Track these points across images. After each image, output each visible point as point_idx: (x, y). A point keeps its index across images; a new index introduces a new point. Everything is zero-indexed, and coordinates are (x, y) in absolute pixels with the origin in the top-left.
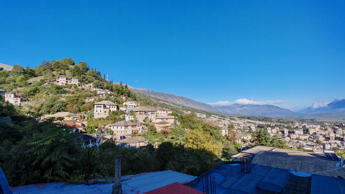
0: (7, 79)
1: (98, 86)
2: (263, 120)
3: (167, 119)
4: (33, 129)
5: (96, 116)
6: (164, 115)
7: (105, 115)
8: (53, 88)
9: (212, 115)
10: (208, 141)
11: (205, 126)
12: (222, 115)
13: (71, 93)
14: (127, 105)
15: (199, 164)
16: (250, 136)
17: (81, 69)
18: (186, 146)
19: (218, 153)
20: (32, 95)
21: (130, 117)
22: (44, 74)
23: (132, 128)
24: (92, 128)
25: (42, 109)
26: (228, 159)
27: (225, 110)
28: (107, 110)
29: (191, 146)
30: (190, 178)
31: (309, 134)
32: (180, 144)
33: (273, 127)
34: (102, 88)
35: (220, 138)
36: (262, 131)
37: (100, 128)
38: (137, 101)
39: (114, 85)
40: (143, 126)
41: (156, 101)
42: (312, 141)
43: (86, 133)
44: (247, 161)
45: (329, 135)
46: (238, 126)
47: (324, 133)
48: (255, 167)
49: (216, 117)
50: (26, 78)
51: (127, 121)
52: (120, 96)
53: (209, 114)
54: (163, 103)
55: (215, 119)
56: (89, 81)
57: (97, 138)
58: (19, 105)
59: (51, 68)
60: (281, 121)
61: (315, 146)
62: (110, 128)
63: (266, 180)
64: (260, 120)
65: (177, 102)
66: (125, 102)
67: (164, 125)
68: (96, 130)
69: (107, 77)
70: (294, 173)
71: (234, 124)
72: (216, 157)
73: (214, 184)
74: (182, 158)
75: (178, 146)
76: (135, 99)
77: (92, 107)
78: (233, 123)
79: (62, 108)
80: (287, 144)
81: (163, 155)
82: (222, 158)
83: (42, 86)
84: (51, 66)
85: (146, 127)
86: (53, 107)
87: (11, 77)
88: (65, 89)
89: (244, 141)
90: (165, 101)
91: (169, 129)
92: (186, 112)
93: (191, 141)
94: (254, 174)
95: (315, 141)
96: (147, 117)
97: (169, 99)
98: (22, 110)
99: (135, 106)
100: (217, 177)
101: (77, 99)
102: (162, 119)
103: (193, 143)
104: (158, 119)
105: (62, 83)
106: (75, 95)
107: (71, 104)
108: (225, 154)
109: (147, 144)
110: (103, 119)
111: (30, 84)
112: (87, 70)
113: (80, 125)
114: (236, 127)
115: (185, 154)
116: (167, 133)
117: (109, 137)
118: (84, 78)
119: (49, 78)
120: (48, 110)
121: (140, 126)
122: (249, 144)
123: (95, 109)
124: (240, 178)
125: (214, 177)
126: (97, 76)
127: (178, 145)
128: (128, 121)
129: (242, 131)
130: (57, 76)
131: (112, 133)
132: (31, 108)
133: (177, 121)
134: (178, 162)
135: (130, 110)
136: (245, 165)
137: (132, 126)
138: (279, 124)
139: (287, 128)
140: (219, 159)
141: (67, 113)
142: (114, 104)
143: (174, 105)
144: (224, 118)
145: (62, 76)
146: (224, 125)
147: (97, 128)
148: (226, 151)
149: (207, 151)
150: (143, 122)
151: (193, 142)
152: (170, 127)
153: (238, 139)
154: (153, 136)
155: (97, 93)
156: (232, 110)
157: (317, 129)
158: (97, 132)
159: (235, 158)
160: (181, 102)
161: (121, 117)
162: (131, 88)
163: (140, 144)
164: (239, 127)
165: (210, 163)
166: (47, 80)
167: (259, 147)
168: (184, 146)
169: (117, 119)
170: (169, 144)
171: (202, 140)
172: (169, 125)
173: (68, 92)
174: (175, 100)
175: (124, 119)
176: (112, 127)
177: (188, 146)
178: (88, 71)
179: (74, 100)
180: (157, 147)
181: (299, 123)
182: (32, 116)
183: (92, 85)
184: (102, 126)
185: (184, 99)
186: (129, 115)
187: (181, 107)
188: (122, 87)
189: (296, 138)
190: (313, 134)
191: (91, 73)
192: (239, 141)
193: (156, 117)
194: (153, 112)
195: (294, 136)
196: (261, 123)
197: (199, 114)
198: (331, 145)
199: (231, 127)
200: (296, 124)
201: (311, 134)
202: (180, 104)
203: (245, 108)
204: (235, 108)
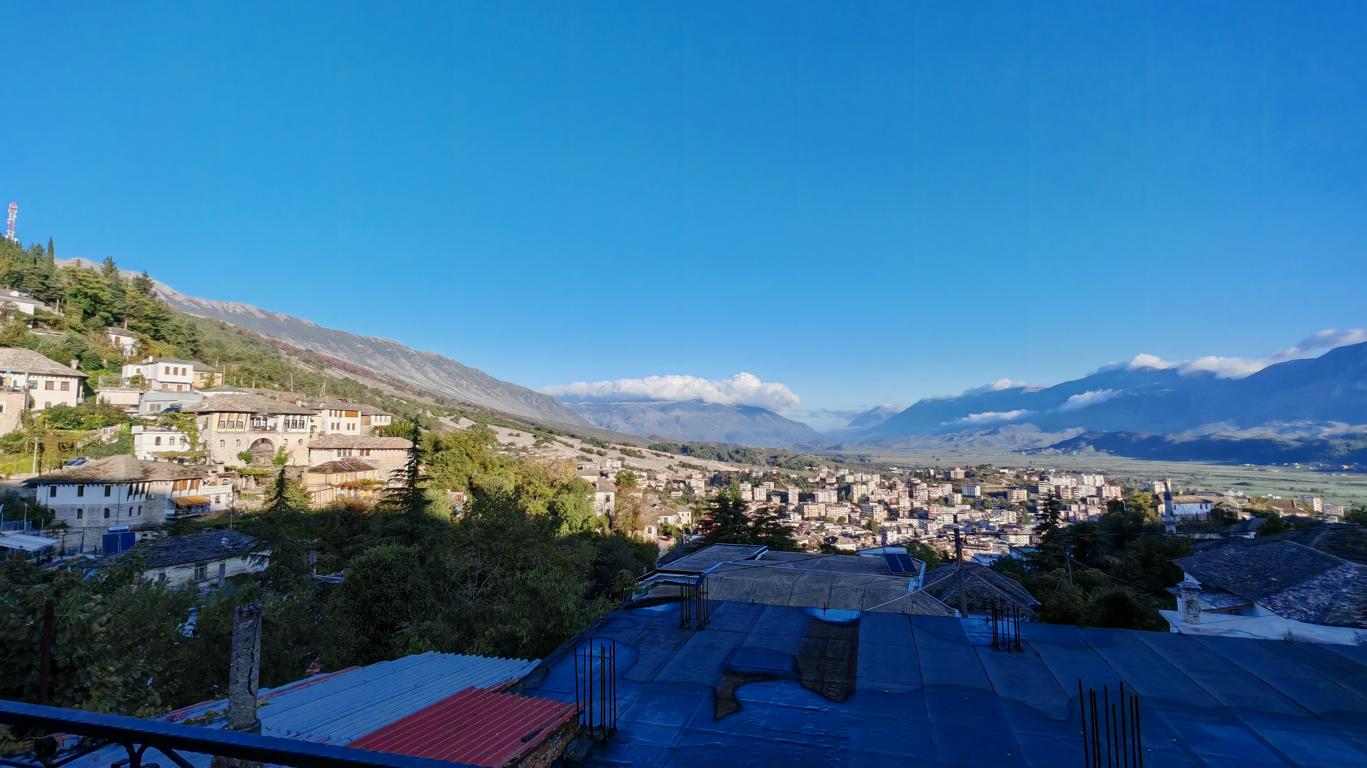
2: (731, 457)
3: (369, 449)
6: (350, 433)
9: (559, 435)
11: (531, 480)
12: (596, 436)
14: (147, 377)
16: (685, 513)
21: (165, 437)
27: (609, 418)
28: (14, 401)
31: (850, 500)
33: (757, 484)
38: (207, 363)
39: (59, 271)
40: (240, 482)
42: (858, 523)
45: (898, 503)
46: (649, 477)
47: (887, 499)
49: (572, 446)
51: (141, 458)
52: (98, 328)
53: (545, 433)
54: (346, 379)
55: (568, 453)
60: (781, 460)
63: (751, 641)
64: (720, 459)
65: (413, 378)
66: (134, 361)
67: (350, 477)
69: (13, 218)
70: (819, 614)
71: (635, 472)
76: (196, 352)
78: (633, 469)
85: (252, 485)
89: (668, 530)
90: (355, 372)
92: (452, 424)
94: (720, 630)
95: (864, 522)
96: (263, 440)
97: (374, 363)
99: (194, 388)
102: (339, 449)
104: (321, 449)
114: (643, 483)
121: (219, 481)
124: (677, 647)
128: (151, 458)
129: (663, 495)
131: (43, 519)
135: (165, 406)
137: (176, 481)
138: (774, 472)
139: (796, 483)
142: (59, 368)
143: (397, 388)
144: (603, 450)
146: (602, 474)
150: (242, 465)
153: (647, 524)
156: (632, 420)
157: (872, 486)
160: (429, 378)
161: (106, 435)
164: (653, 483)
169: (79, 445)
172: (373, 478)
174: (403, 368)
175: (125, 447)
181: (828, 468)
185: (446, 367)
186: (157, 428)
187: (428, 400)
189: (817, 515)
190: (861, 500)
192: (650, 532)
193: (312, 438)
194: (298, 418)
195: (812, 510)
196: (724, 467)
197: (508, 431)
198: (899, 532)
199: (625, 481)
200: (820, 470)
201: (855, 500)
202: (427, 385)
203: (678, 413)
204: (644, 412)
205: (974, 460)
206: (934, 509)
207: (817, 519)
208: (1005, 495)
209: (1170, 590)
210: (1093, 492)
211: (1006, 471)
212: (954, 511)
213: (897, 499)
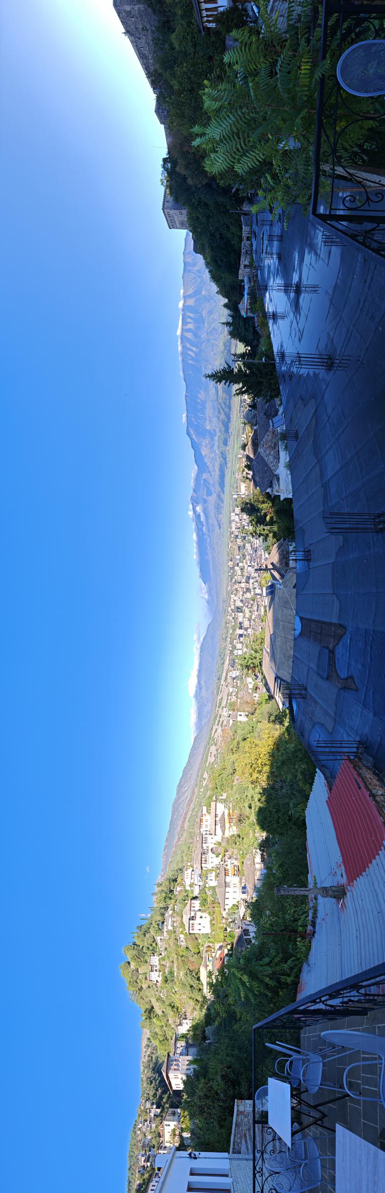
0: (160, 1033)
1: (159, 929)
2: (222, 659)
3: (216, 815)
4: (223, 1004)
5: (207, 930)
6: (209, 821)
7: (206, 917)
8: (166, 987)
9: (211, 735)
10: (256, 745)
11: (231, 748)
12: (212, 719)
13: (173, 965)
14: (189, 884)
15: (296, 764)
16: (248, 680)
17: (135, 952)
18: (264, 784)
19: (277, 730)
20: (177, 1009)
21: (209, 878)
22: (147, 999)
23: (229, 875)
24: (226, 936)
25: (196, 998)
26: (286, 715)
27: (204, 713)
28: (199, 914)
29: (265, 775)
30: (319, 779)
31: (242, 607)
32: (260, 793)
33: (234, 647)
34: (163, 923)
35: (252, 725)
36: (240, 662)
37: (227, 925)
38: (184, 867)
39: (158, 906)
40: (226, 857)
41: (185, 834)
42: (252, 605)
43: (233, 944)
44: (287, 688)
45: (243, 588)
46: (231, 695)
47: (242, 593)
48: (297, 678)
49: (216, 729)
50: (156, 1016)
51: (217, 884)
52: (175, 896)
53: (211, 741)
54: (188, 821)
55: (219, 731)
56: (153, 942)
57: (242, 928)
58: (191, 1021)
59: (138, 991)
60: (224, 636)
61: (259, 603)
62: (227, 911)
63: (314, 666)
64: (223, 664)
65: (187, 797)
66: (185, 887)
67: (227, 820)
68: (229, 930)
69: (144, 915)
70: (298, 632)
71: (229, 702)
72: (283, 734)
73: (327, 742)
74: (284, 791)
75: (264, 797)
76: (181, 870)
77: (193, 936)
78: (227, 703)
79: (195, 975)
80: (258, 633)
81: (279, 823)
82: (283, 725)
83: (164, 1000)
84: (135, 992)
85: (228, 853)
86: (192, 986)
87: (158, 1030)
88: (167, 973)
89: (256, 688)
90: (185, 818)
91: (233, 811)
92: (206, 780)
93: (255, 775)
94: (307, 680)
95: (252, 602)
96: (211, 850)
97: (182, 812)
98: (198, 1018)
99: (193, 871)
100: (316, 737)
101: (182, 957)
102: (216, 825)
103: (260, 772)
104: (215, 832)
105: (159, 976)
106: (174, 960)
107: (189, 965)
108: (279, 719)
109: (258, 850)
110: (211, 921)
111: (163, 1012)
112: (136, 945)
113: (219, 952)
114: (234, 699)
115: (277, 786)
116: (241, 815)
117: (242, 910)
118: (148, 948)
119: (153, 993)
120: (196, 991)
121: (226, 863)
122: (260, 682)
123: (196, 931)
124: (315, 702)
125: (317, 742)
126: (143, 930)
127: (262, 797)
128: (217, 881)
129: (239, 690)
130: (149, 982)
131: (236, 907)
132: (194, 1009)
133: (220, 797)
134: (291, 799)
135: (199, 878)
136: (294, 692)
137: (225, 875)
138: (229, 640)
139: (234, 630)
140: (288, 729)
141: (202, 970)
142: (189, 905)
143: (191, 802)
144: (219, 716)
145: (148, 976)
146: (229, 717)
147: (226, 929)
148: (272, 718)
149: (272, 748)
150: (220, 856)
151: (258, 771)
152: (231, 811)
153: (252, 698)
154: (245, 839)
155: (171, 930)
156: (205, 703)
157: (236, 598)
158: (232, 928)
159: (283, 705)
160: (187, 790)
161: (209, 893)
162: (162, 877)
163: (257, 863)
164: (234, 694)
165: (293, 745)
166: (156, 995)
167: (263, 668)
168: (265, 788)
169: (213, 899)
170: (261, 812)
171: (255, 757)
172: (228, 813)
173: (171, 968)
174: (183, 800)
175: (214, 888)
176: (227, 907)
177: (265, 780)
178: (138, 943)
179: (183, 961)
180: (264, 834)
181: (228, 616)
182: (206, 1008)
183: (158, 938)
184: (224, 921)
185: (182, 784)
186: (207, 881)
187: (196, 790)
188: (159, 893)
189: (248, 622)
190: (242, 603)
191: (140, 939)
192: (256, 697)
193: (212, 834)
194: (203, 840)
195: (246, 624)
196: (227, 662)
197: (209, 757)
198: (256, 588)
199: (233, 707)
200: (228, 619)
201: (242, 605)
202: (190, 791)
203: (202, 682)
204: (202, 697)
205: (226, 558)
206: (245, 574)
207: (250, 622)
208: (239, 547)
209: (273, 496)
210: (237, 517)
211: (230, 546)
212: (246, 566)
213: (242, 588)
